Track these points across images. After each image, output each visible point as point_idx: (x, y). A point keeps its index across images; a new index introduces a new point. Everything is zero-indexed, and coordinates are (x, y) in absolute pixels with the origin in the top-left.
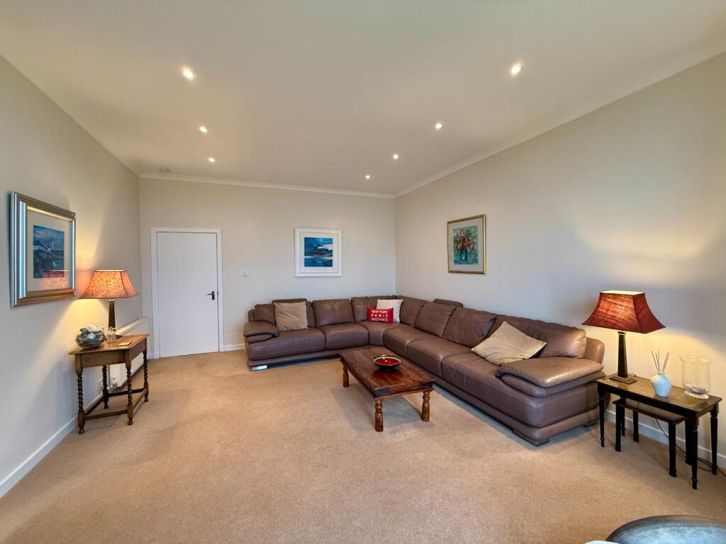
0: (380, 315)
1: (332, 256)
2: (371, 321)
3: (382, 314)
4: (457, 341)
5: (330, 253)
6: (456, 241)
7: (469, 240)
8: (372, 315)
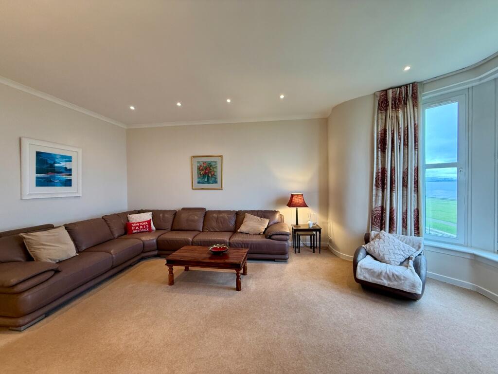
0: (141, 227)
1: (71, 175)
2: (132, 233)
3: (143, 226)
4: (218, 230)
5: (69, 171)
6: (199, 169)
7: (210, 169)
8: (133, 228)
